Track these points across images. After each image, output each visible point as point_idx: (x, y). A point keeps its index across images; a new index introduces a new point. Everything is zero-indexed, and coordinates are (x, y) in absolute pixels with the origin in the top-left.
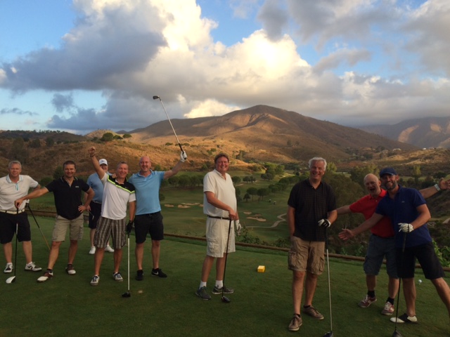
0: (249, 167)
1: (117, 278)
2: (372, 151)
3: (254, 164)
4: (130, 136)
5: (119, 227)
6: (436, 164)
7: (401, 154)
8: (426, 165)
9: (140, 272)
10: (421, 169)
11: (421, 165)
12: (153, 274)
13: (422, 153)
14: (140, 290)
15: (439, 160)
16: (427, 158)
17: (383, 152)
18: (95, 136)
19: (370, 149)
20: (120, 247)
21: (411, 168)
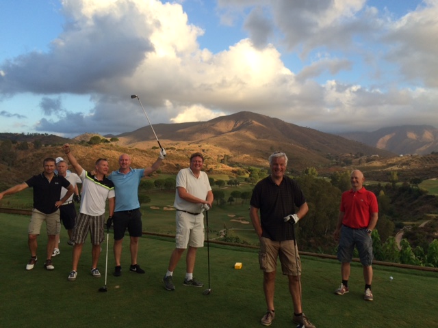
0: (233, 171)
1: (94, 274)
2: (352, 157)
3: (238, 168)
4: (118, 140)
5: (97, 223)
6: (412, 170)
7: (379, 160)
8: (403, 171)
9: (118, 268)
10: (398, 175)
11: (398, 171)
12: (131, 270)
13: (399, 159)
14: (117, 285)
15: (415, 166)
16: (403, 164)
17: (362, 158)
18: (83, 139)
19: (349, 155)
20: (98, 243)
21: (389, 174)
